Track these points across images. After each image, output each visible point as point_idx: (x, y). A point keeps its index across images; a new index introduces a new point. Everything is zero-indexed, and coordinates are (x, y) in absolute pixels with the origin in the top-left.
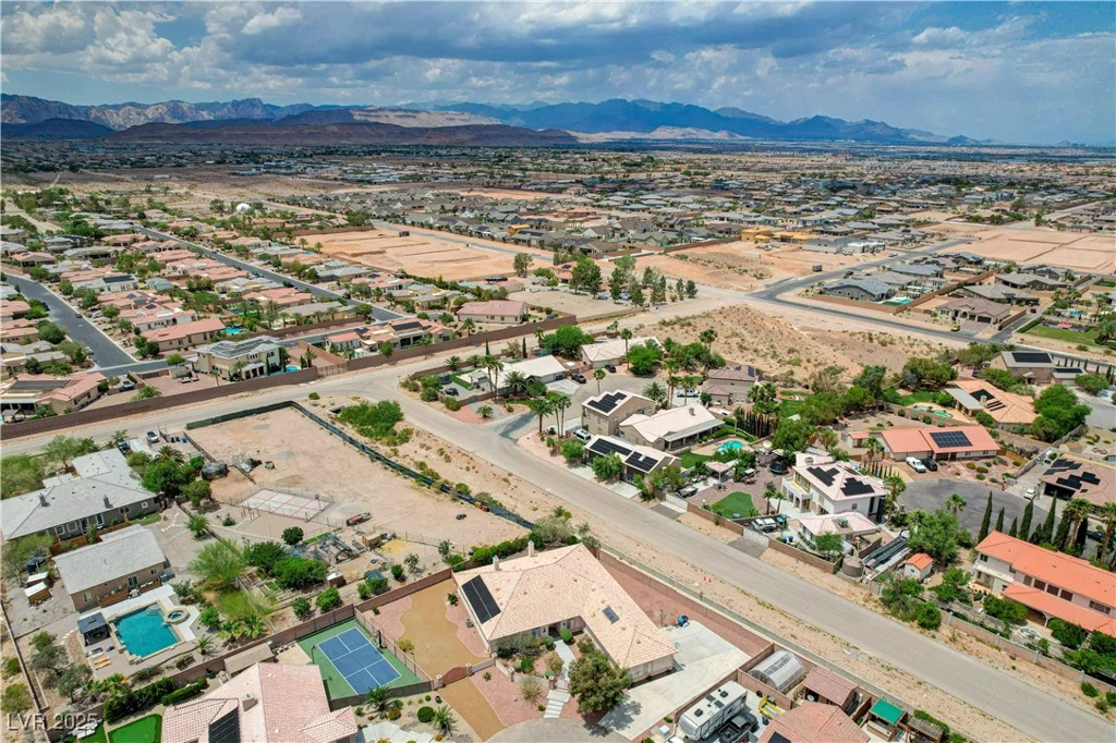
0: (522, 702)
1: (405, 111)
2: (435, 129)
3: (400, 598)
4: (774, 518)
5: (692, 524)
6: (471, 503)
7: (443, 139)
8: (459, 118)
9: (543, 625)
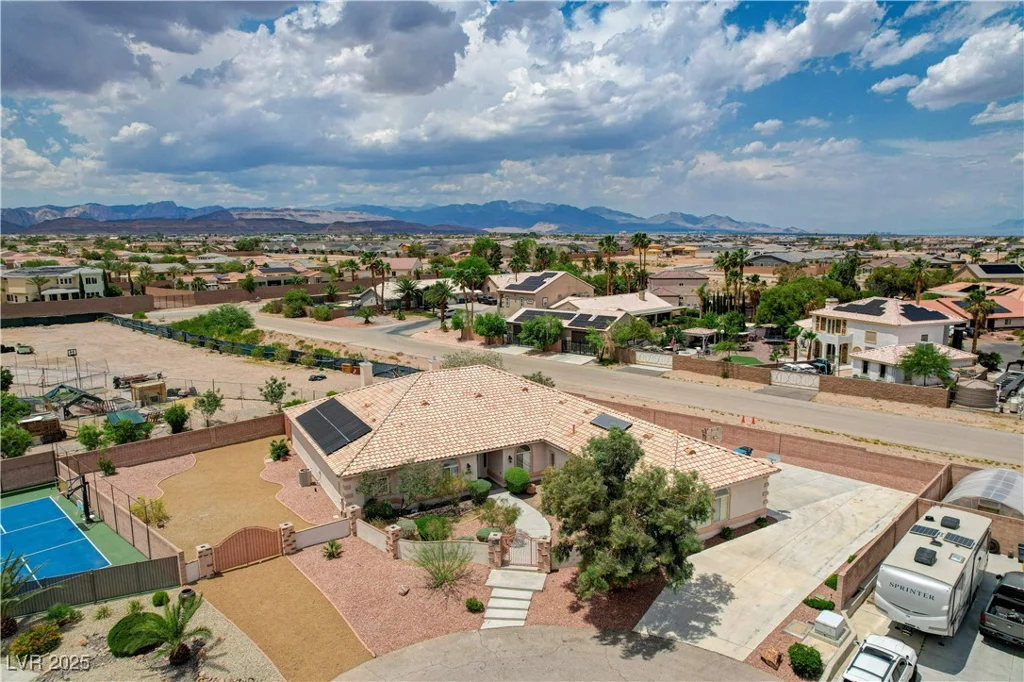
1: (309, 211)
2: (336, 223)
3: (173, 457)
4: (810, 363)
5: (687, 379)
6: (336, 369)
7: (343, 231)
8: (358, 217)
9: (465, 452)
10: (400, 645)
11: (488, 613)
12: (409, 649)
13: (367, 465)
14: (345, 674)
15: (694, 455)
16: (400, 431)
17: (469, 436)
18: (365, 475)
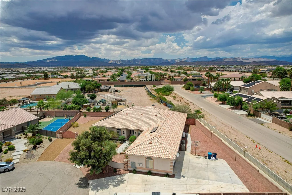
1: (246, 58)
2: (253, 62)
7: (255, 64)
8: (262, 60)
16: (114, 119)
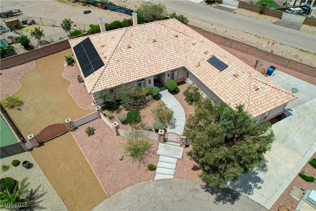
0: (128, 158)
3: (26, 63)
4: (301, 7)
5: (244, 14)
6: (95, 6)
9: (148, 76)
10: (119, 189)
11: (158, 170)
12: (123, 192)
13: (103, 86)
14: (96, 208)
15: (258, 91)
16: (117, 65)
17: (150, 66)
18: (102, 92)
